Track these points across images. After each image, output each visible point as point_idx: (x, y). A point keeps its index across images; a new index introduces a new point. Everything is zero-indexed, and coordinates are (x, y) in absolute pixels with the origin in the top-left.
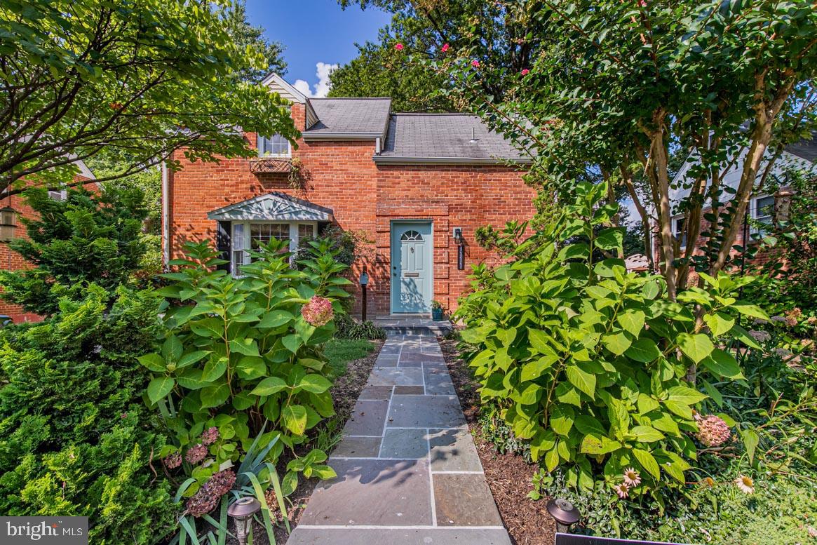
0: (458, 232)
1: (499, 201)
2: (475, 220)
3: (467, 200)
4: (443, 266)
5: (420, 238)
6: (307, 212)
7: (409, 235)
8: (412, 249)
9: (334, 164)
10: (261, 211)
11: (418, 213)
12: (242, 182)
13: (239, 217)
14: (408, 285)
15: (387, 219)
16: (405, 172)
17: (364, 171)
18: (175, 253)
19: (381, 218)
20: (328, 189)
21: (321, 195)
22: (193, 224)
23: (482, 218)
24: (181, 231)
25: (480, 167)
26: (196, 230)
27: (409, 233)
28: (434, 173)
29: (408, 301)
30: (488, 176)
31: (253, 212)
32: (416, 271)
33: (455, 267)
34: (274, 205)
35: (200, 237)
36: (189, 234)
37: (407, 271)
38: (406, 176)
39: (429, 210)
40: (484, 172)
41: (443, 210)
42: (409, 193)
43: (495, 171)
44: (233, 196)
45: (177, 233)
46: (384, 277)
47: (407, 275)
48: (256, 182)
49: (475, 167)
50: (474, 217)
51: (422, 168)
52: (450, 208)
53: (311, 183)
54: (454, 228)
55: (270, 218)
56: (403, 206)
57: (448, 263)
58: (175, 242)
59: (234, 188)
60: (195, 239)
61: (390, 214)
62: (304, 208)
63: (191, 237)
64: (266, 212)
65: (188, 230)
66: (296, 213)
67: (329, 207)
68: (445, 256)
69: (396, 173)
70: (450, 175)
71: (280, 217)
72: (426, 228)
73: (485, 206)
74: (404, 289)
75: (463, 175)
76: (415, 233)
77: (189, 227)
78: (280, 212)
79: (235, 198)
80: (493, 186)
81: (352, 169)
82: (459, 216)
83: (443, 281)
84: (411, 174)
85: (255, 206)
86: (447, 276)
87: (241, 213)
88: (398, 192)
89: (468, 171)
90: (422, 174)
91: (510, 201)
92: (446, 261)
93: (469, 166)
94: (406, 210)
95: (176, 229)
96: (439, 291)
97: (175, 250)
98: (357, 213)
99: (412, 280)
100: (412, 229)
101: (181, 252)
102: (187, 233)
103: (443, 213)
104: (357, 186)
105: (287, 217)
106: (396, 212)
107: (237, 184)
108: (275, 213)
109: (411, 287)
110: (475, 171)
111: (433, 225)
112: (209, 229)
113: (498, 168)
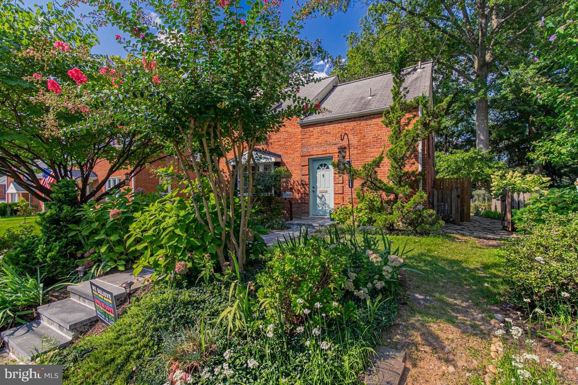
0: (348, 163)
2: (360, 154)
4: (340, 185)
5: (327, 168)
6: (265, 158)
7: (322, 167)
8: (323, 175)
11: (324, 153)
14: (321, 198)
15: (307, 158)
16: (316, 128)
19: (303, 158)
20: (279, 143)
21: (276, 147)
23: (364, 152)
25: (363, 117)
27: (321, 165)
28: (333, 125)
29: (321, 208)
30: (369, 122)
32: (326, 189)
33: (347, 186)
37: (321, 189)
38: (317, 130)
39: (330, 150)
40: (366, 120)
42: (319, 141)
43: (374, 118)
46: (305, 194)
47: (320, 192)
49: (359, 117)
50: (359, 152)
53: (271, 141)
54: (346, 160)
56: (315, 149)
57: (343, 183)
61: (308, 154)
67: (279, 153)
68: (341, 179)
69: (311, 129)
70: (343, 125)
72: (330, 161)
73: (367, 143)
74: (318, 200)
75: (352, 124)
76: (325, 165)
80: (372, 129)
81: (290, 129)
83: (340, 195)
84: (320, 128)
86: (342, 192)
88: (313, 141)
89: (355, 121)
90: (327, 128)
92: (341, 182)
93: (356, 118)
94: (317, 151)
96: (337, 202)
98: (293, 156)
99: (323, 196)
100: (323, 162)
104: (293, 139)
106: (311, 153)
109: (323, 199)
110: (359, 120)
111: (334, 159)
113: (375, 116)
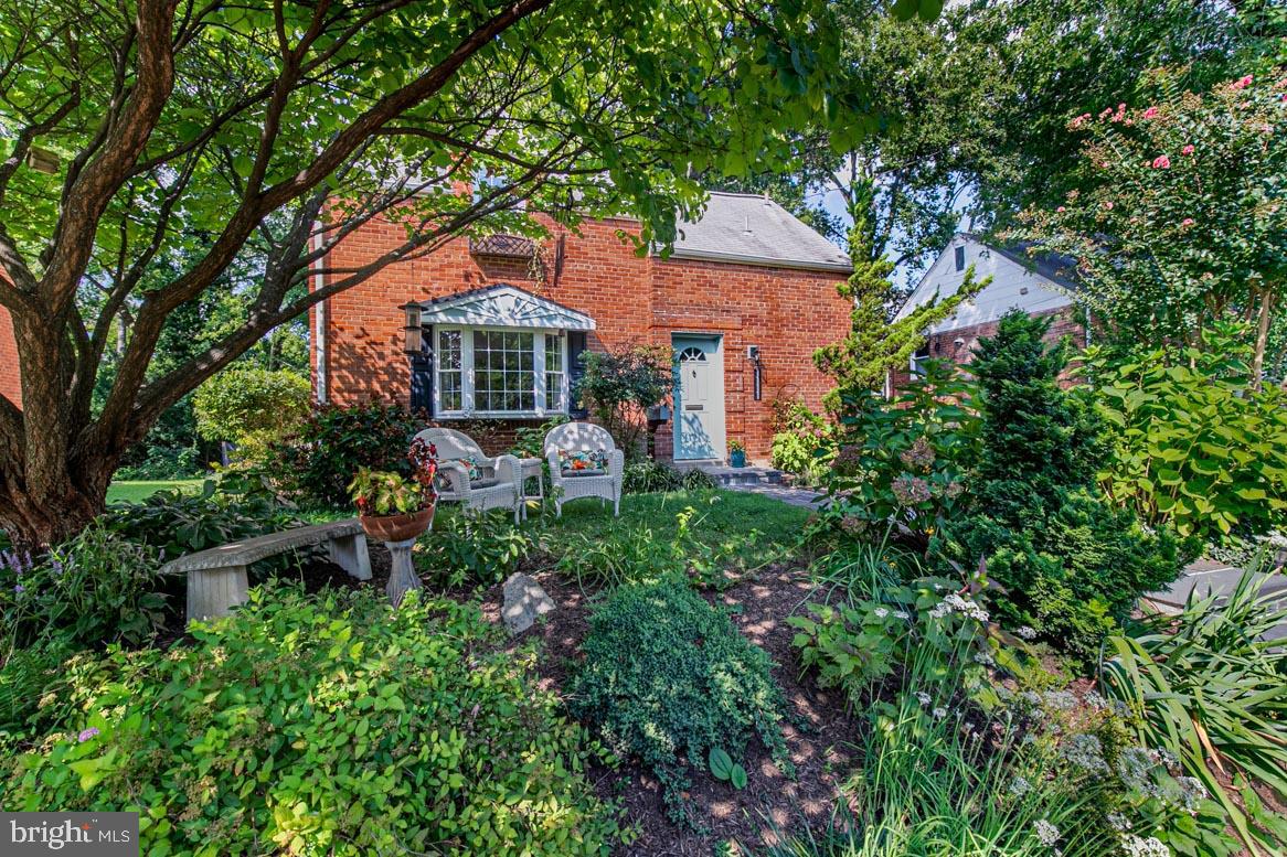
0: (754, 352)
1: (798, 314)
2: (772, 337)
3: (762, 310)
4: (737, 395)
5: (702, 358)
6: (564, 317)
7: (690, 354)
8: (695, 373)
9: (588, 250)
10: (497, 312)
11: (707, 325)
12: (450, 265)
13: (462, 320)
14: (691, 423)
15: (668, 331)
16: (688, 269)
17: (631, 263)
18: (334, 374)
19: (659, 330)
20: (582, 285)
22: (365, 327)
23: (779, 335)
24: (346, 337)
25: (776, 269)
26: (372, 338)
27: (689, 351)
28: (723, 272)
29: (691, 443)
30: (785, 281)
31: (482, 312)
32: (700, 402)
33: (751, 397)
34: (517, 304)
35: (379, 348)
36: (360, 343)
37: (689, 403)
38: (689, 274)
39: (720, 320)
40: (781, 275)
41: (737, 322)
42: (694, 298)
43: (793, 276)
44: (435, 286)
45: (338, 340)
47: (689, 408)
48: (473, 267)
49: (771, 268)
50: (771, 333)
51: (709, 266)
52: (744, 321)
54: (749, 347)
55: (510, 323)
56: (687, 314)
57: (743, 391)
58: (333, 355)
59: (437, 274)
60: (371, 351)
61: (671, 324)
62: (562, 311)
63: (364, 348)
64: (504, 314)
65: (358, 337)
66: (550, 318)
68: (739, 382)
69: (677, 269)
70: (742, 276)
71: (526, 323)
72: (712, 345)
73: (782, 319)
74: (685, 428)
75: (757, 278)
76: (697, 351)
77: (361, 333)
78: (526, 315)
79: (439, 289)
80: (792, 295)
81: (614, 259)
82: (754, 331)
83: (738, 415)
84: (696, 272)
85: (486, 304)
86: (741, 409)
87: (464, 313)
88: (680, 295)
89: (762, 273)
90: (709, 273)
91: (809, 315)
92: (741, 388)
93: (763, 267)
94: (691, 321)
95: (336, 334)
96: (733, 428)
97: (335, 369)
98: (622, 322)
99: (696, 417)
100: (694, 345)
101: (345, 373)
102: (355, 341)
103: (736, 326)
105: (536, 323)
106: (679, 322)
107: (441, 268)
108: (519, 316)
109: (695, 425)
110: (771, 274)
111: (722, 340)
112: (395, 336)
113: (795, 273)
